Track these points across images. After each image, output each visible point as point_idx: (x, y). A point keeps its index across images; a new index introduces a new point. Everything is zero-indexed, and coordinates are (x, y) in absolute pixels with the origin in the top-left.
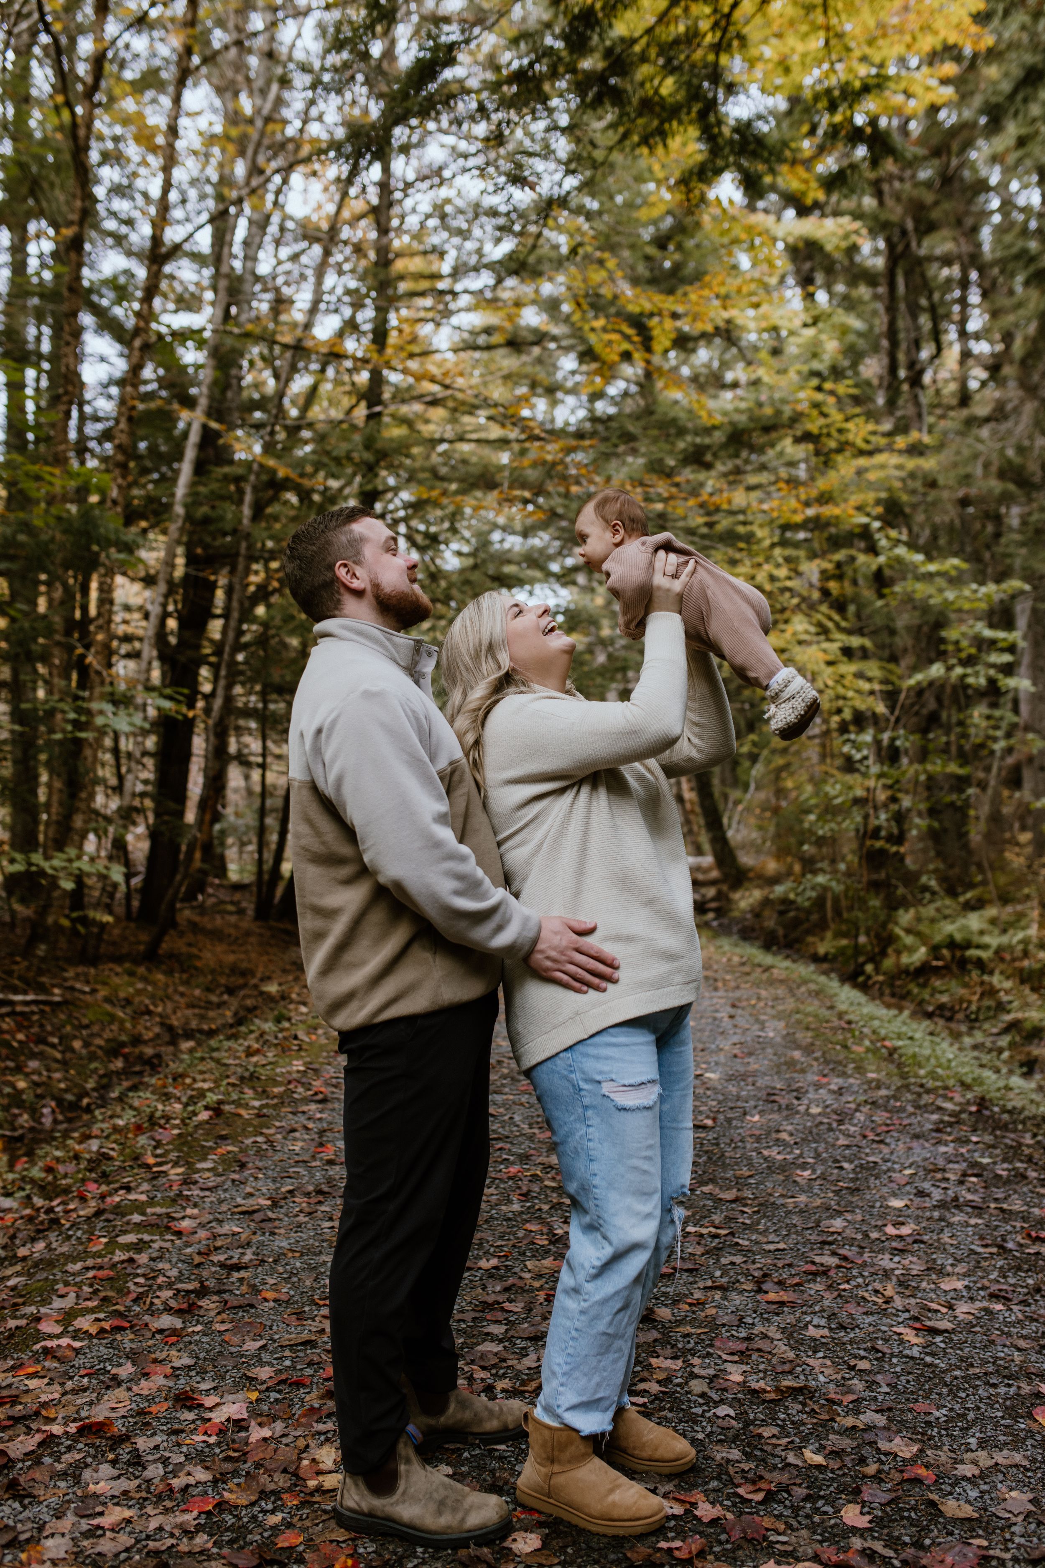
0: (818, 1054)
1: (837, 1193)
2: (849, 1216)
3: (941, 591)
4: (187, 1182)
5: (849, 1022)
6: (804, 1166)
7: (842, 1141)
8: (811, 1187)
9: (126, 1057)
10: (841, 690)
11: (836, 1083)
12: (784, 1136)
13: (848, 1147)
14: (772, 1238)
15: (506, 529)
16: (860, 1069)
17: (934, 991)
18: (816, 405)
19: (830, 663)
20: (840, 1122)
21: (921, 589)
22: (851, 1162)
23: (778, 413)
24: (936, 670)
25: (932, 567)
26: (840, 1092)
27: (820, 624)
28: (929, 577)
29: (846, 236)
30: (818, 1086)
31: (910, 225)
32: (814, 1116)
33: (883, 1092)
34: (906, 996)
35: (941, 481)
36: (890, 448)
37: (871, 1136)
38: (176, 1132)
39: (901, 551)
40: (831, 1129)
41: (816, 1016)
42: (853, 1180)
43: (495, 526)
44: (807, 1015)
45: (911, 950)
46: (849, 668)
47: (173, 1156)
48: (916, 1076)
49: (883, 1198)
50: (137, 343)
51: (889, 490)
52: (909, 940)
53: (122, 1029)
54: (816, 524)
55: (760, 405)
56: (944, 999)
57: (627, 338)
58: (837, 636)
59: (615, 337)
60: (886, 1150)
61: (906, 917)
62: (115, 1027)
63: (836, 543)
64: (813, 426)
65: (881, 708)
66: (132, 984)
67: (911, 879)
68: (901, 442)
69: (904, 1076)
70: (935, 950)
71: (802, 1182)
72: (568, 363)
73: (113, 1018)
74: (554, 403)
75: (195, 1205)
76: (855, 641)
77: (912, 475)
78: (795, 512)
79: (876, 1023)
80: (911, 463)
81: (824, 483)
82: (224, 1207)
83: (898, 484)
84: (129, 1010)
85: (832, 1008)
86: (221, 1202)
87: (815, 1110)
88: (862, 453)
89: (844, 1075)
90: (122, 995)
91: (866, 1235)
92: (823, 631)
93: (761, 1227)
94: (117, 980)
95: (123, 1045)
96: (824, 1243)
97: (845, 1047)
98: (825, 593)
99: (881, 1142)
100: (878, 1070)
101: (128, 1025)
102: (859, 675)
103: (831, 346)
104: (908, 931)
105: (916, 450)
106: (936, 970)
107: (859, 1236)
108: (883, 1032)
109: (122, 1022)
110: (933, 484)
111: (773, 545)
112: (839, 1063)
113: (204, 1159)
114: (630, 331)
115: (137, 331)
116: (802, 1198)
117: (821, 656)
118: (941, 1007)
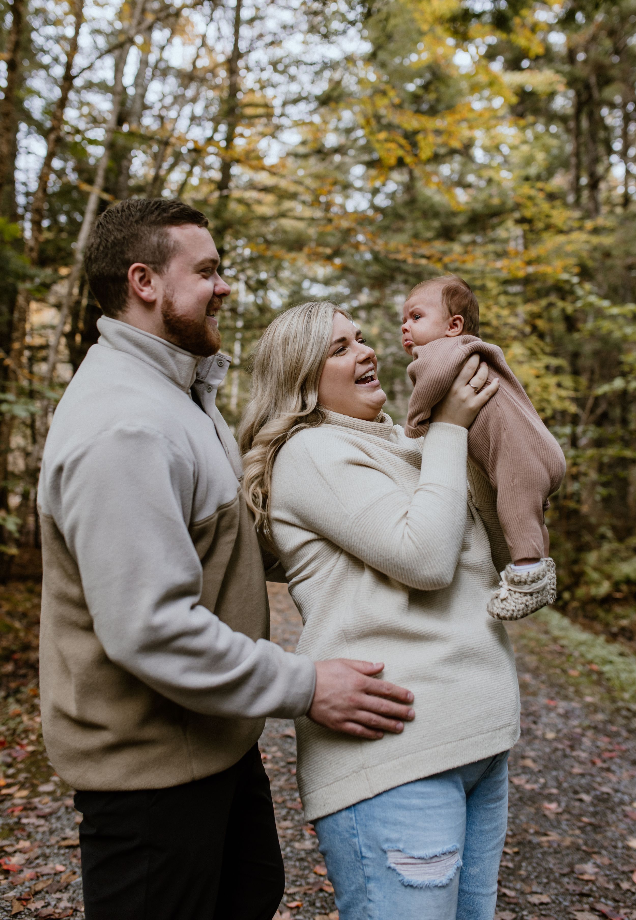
0: (544, 677)
1: (582, 829)
2: (598, 860)
3: (621, 328)
4: (29, 808)
5: (563, 647)
6: (550, 798)
7: (577, 770)
8: (559, 822)
9: (16, 662)
10: (545, 396)
11: (562, 706)
12: (529, 763)
13: (582, 775)
14: (535, 888)
15: (314, 280)
16: (578, 693)
17: (618, 617)
18: (530, 198)
19: (538, 377)
20: (572, 748)
21: (606, 325)
22: (587, 792)
23: (503, 204)
24: (618, 383)
25: (615, 310)
26: (566, 716)
27: (530, 349)
28: (613, 318)
29: (551, 84)
30: (549, 709)
31: (593, 80)
32: (550, 742)
33: (600, 717)
34: (595, 618)
35: (615, 252)
36: (581, 228)
37: (599, 764)
38: (30, 748)
39: (593, 299)
40: (565, 756)
41: (538, 641)
42: (594, 814)
43: (305, 277)
44: (531, 639)
45: (598, 584)
46: (551, 380)
47: (22, 776)
48: (623, 700)
49: (623, 838)
50: (52, 137)
51: (580, 257)
52: (595, 576)
53: (17, 637)
54: (527, 281)
55: (491, 196)
56: (624, 622)
57: (401, 146)
58: (541, 356)
59: (392, 146)
60: (614, 778)
61: (592, 557)
62: (11, 636)
63: (541, 294)
64: (528, 213)
65: (573, 408)
66: (29, 600)
67: (591, 529)
68: (589, 224)
69: (613, 700)
70: (616, 586)
71: (552, 816)
72: (358, 170)
73: (10, 629)
74: (347, 197)
75: (29, 836)
76: (555, 362)
77: (595, 249)
78: (518, 268)
79: (583, 648)
80: (595, 240)
81: (534, 252)
82: (53, 840)
83: (585, 254)
84: (25, 621)
85: (547, 632)
86: (52, 832)
87: (551, 735)
88: (561, 232)
89: (566, 698)
90: (21, 609)
91: (618, 885)
92: (533, 354)
93: (523, 872)
94: (19, 597)
95: (13, 652)
96: (582, 895)
97: (564, 671)
98: (534, 328)
99: (608, 770)
100: (592, 695)
101: (22, 634)
102: (559, 385)
103: (540, 157)
104: (596, 569)
105: (596, 231)
106: (617, 601)
107: (611, 886)
108: (590, 656)
109: (17, 631)
110: (607, 254)
111: (499, 294)
112: (561, 686)
113: (47, 781)
114: (403, 142)
115: (52, 129)
116: (554, 836)
117: (533, 372)
118: (623, 629)
